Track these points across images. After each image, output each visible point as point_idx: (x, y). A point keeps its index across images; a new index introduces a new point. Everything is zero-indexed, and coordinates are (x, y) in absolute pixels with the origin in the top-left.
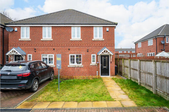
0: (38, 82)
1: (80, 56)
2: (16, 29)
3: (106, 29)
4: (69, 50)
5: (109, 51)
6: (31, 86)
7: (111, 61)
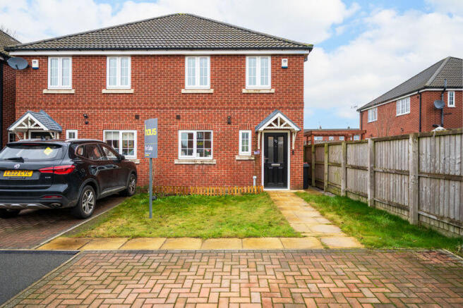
0: (95, 194)
1: (208, 135)
2: (35, 64)
3: (280, 62)
4: (178, 117)
5: (287, 121)
6: (75, 202)
7: (293, 148)
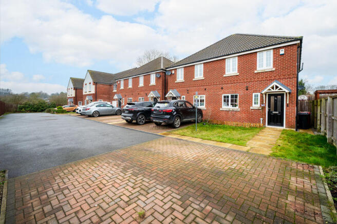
0: (181, 120)
1: (236, 96)
2: (173, 72)
3: (279, 52)
4: (222, 88)
5: (280, 87)
6: (172, 122)
7: (288, 102)
